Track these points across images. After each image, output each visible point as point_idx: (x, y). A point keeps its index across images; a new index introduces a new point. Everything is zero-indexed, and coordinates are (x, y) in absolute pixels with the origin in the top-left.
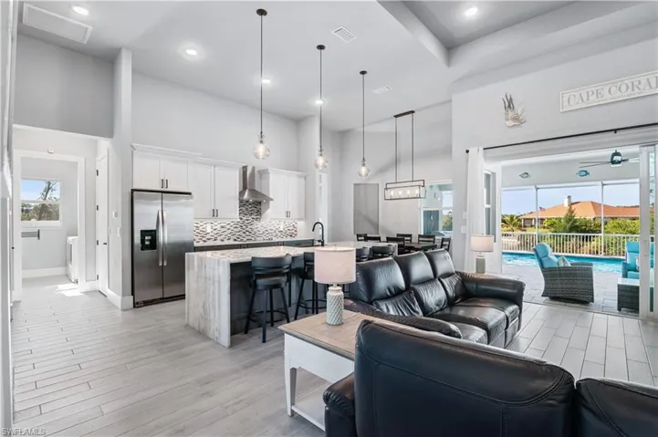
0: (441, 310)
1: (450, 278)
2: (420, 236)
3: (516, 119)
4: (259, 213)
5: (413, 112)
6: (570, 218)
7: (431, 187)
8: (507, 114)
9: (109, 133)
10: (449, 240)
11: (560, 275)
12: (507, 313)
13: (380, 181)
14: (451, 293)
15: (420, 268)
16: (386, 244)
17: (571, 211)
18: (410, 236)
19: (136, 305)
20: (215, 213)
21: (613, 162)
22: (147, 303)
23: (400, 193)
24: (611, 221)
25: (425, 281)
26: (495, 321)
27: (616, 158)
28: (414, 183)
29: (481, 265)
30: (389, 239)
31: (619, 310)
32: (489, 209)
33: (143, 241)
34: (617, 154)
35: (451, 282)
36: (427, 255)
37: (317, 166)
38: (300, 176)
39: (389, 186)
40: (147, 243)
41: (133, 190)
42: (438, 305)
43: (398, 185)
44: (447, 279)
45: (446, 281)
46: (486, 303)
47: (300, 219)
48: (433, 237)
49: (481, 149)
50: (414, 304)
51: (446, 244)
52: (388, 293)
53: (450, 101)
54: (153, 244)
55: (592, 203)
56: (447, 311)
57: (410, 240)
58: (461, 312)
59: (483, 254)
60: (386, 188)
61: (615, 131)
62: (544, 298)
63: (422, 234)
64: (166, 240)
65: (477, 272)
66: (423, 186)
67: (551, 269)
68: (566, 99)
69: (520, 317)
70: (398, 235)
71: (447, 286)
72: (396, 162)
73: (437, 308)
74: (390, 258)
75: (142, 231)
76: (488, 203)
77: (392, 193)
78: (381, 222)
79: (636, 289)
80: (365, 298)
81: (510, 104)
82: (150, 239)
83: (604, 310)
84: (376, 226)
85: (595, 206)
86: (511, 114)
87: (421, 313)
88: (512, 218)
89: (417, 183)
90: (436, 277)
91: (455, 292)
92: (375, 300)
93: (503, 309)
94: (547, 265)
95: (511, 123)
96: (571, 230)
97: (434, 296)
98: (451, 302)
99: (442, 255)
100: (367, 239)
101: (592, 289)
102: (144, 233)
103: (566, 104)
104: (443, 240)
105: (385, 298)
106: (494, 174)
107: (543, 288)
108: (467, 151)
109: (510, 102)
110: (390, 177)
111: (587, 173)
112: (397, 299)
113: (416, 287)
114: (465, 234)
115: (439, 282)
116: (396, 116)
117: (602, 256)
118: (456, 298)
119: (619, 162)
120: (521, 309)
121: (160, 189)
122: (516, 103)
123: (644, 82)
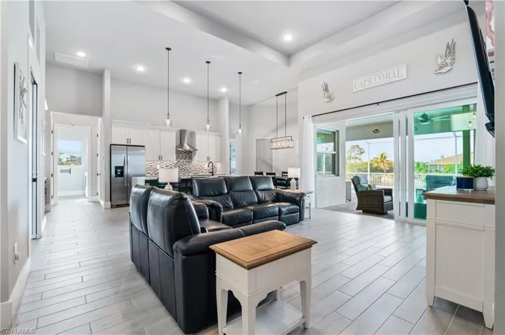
1: (267, 191)
3: (329, 97)
4: (191, 158)
5: (286, 92)
8: (324, 94)
9: (100, 114)
11: (366, 196)
14: (261, 198)
19: (112, 207)
20: (160, 158)
22: (118, 206)
23: (279, 145)
25: (244, 191)
28: (286, 138)
33: (116, 172)
38: (217, 135)
39: (273, 140)
40: (119, 173)
41: (111, 145)
42: (246, 203)
43: (278, 140)
44: (264, 191)
45: (261, 192)
47: (217, 162)
50: (228, 200)
52: (213, 194)
53: (297, 88)
54: (122, 174)
60: (271, 142)
62: (358, 211)
64: (129, 173)
66: (291, 140)
67: (362, 192)
68: (354, 85)
69: (300, 212)
75: (116, 167)
77: (275, 145)
78: (274, 164)
81: (326, 90)
82: (120, 171)
84: (271, 167)
86: (327, 94)
87: (231, 205)
89: (288, 138)
90: (255, 189)
92: (202, 196)
94: (359, 190)
95: (326, 100)
97: (245, 199)
102: (117, 168)
103: (354, 87)
105: (210, 195)
106: (338, 131)
108: (303, 118)
109: (326, 86)
115: (254, 192)
116: (277, 95)
121: (126, 144)
122: (329, 88)
123: (392, 73)
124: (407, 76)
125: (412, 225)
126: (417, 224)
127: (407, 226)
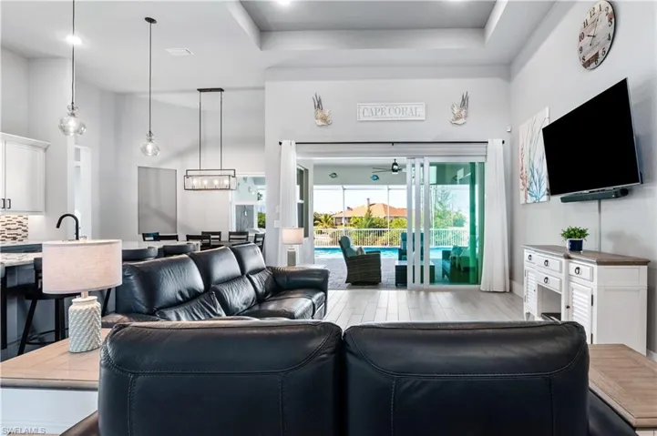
0: (248, 309)
1: (260, 274)
2: (230, 233)
3: (324, 119)
5: (221, 90)
6: (369, 217)
7: (245, 179)
8: (316, 113)
10: (263, 236)
12: (314, 300)
13: (178, 166)
14: (260, 289)
15: (225, 266)
16: (185, 243)
17: (369, 211)
18: (219, 233)
21: (394, 170)
23: (205, 182)
24: (394, 220)
25: (230, 280)
26: (303, 309)
27: (395, 167)
28: (223, 172)
29: (292, 257)
30: (189, 238)
31: (396, 285)
32: (302, 205)
34: (395, 164)
35: (261, 278)
36: (233, 250)
37: (64, 130)
39: (189, 173)
42: (245, 304)
43: (202, 173)
44: (257, 275)
45: (255, 278)
46: (295, 294)
47: (34, 212)
48: (246, 233)
49: (293, 143)
50: (215, 307)
51: (260, 241)
52: (180, 299)
53: (263, 88)
55: (384, 205)
56: (256, 308)
57: (219, 239)
58: (272, 307)
59: (294, 246)
60: (187, 176)
61: (393, 143)
62: (347, 284)
63: (234, 230)
65: (289, 265)
66: (234, 177)
67: (352, 258)
68: (361, 111)
69: (325, 302)
70: (203, 233)
71: (256, 282)
72: (200, 146)
73: (245, 307)
74: (184, 256)
76: (301, 198)
77: (195, 182)
78: (180, 218)
79: (406, 267)
80: (144, 308)
81: (319, 105)
83: (387, 287)
84: (174, 223)
85: (385, 206)
86: (320, 115)
87: (224, 315)
88: (326, 216)
89: (227, 173)
90: (244, 274)
91: (265, 287)
92: (158, 309)
93: (310, 298)
95: (320, 123)
96: (369, 227)
97: (240, 295)
98: (260, 299)
99: (251, 250)
100: (157, 238)
101: (380, 272)
103: (361, 115)
104: (256, 236)
105: (175, 304)
106: (307, 170)
107: (345, 276)
108: (280, 143)
109: (319, 102)
110: (192, 163)
111: (378, 178)
112: (193, 304)
113: (219, 287)
114: (278, 229)
115: (247, 279)
116: (201, 90)
117: (388, 246)
118: (266, 294)
119: (396, 171)
120: (326, 295)
122: (324, 104)
123: (409, 109)
124: (426, 117)
125: (427, 291)
126: (434, 291)
127: (422, 293)
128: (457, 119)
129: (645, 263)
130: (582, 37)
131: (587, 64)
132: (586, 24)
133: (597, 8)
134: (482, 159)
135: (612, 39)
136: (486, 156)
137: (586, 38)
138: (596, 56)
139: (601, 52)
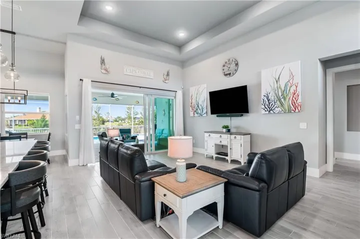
3: (106, 70)
5: (14, 33)
6: (43, 120)
8: (101, 66)
17: (44, 116)
49: (90, 81)
61: (140, 87)
86: (104, 67)
89: (20, 92)
95: (104, 72)
108: (81, 80)
109: (103, 60)
111: (96, 99)
122: (106, 62)
123: (147, 73)
124: (154, 77)
125: (154, 154)
127: (152, 155)
128: (166, 80)
129: (250, 134)
130: (224, 66)
131: (226, 75)
132: (226, 63)
133: (231, 60)
134: (173, 98)
135: (236, 71)
136: (175, 97)
137: (226, 67)
138: (230, 74)
139: (232, 73)
